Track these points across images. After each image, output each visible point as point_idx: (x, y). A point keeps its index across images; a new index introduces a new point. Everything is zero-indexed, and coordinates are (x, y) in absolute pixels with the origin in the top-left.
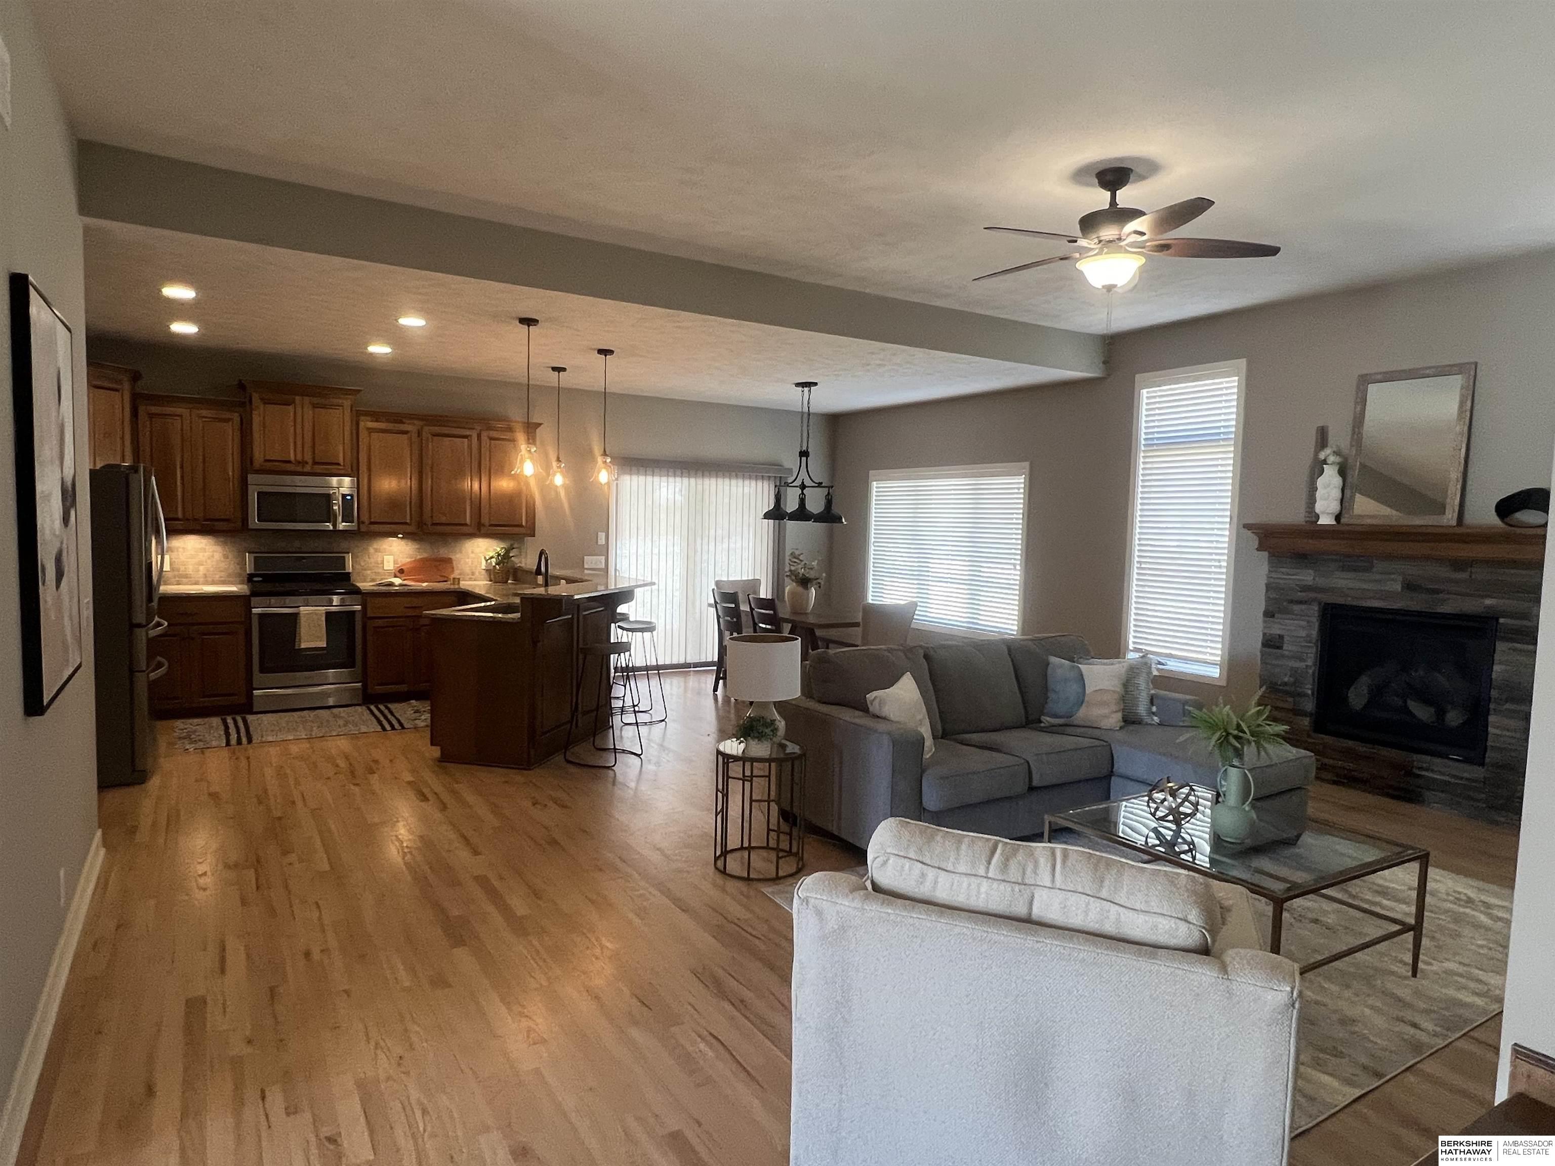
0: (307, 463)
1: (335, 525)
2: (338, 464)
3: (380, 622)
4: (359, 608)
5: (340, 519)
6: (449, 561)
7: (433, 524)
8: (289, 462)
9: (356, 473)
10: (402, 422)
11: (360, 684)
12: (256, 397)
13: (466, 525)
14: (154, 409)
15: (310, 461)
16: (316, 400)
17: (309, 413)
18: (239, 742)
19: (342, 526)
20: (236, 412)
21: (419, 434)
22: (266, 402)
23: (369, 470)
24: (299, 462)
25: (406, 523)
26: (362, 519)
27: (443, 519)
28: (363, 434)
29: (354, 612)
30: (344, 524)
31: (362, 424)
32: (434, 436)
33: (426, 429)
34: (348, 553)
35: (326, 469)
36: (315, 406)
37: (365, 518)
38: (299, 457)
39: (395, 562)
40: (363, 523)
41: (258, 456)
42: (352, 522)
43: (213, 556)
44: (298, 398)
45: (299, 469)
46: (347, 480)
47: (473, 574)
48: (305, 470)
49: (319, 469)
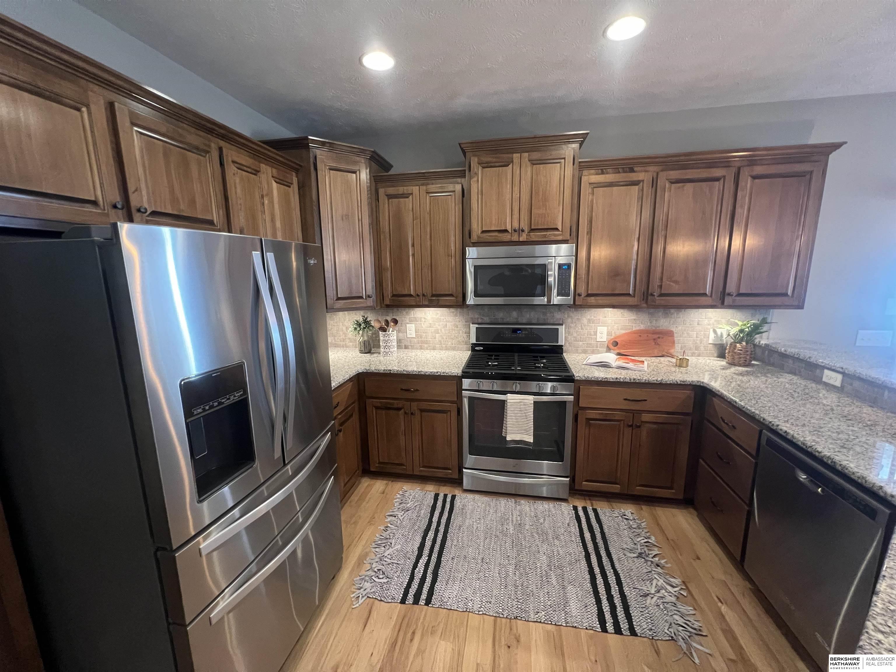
0: (523, 231)
1: (549, 300)
2: (557, 229)
3: (592, 414)
4: (571, 398)
5: (555, 292)
6: (670, 334)
7: (661, 295)
8: (506, 231)
9: (575, 240)
10: (632, 170)
11: (568, 479)
12: (474, 161)
13: (705, 295)
14: (391, 191)
15: (526, 229)
16: (536, 155)
17: (528, 171)
18: (416, 601)
19: (556, 300)
20: (458, 183)
21: (654, 183)
22: (486, 165)
23: (590, 232)
24: (515, 231)
25: (629, 295)
26: (578, 291)
27: (675, 289)
28: (585, 189)
29: (564, 403)
30: (558, 297)
31: (584, 179)
32: (672, 183)
33: (663, 176)
34: (562, 325)
35: (545, 236)
36: (533, 162)
37: (582, 290)
38: (516, 225)
39: (609, 334)
40: (579, 295)
41: (476, 228)
42: (568, 295)
43: (446, 325)
44: (516, 156)
45: (515, 238)
46: (564, 248)
47: (697, 348)
48: (521, 239)
49: (535, 237)
